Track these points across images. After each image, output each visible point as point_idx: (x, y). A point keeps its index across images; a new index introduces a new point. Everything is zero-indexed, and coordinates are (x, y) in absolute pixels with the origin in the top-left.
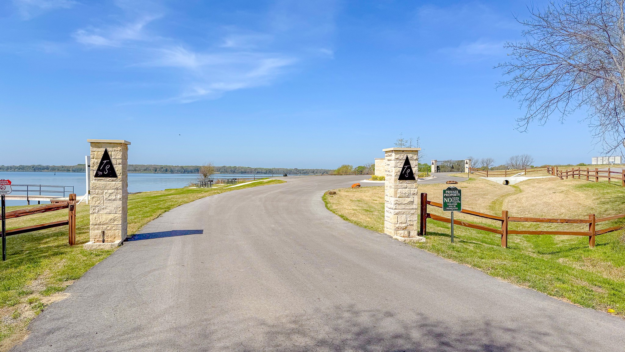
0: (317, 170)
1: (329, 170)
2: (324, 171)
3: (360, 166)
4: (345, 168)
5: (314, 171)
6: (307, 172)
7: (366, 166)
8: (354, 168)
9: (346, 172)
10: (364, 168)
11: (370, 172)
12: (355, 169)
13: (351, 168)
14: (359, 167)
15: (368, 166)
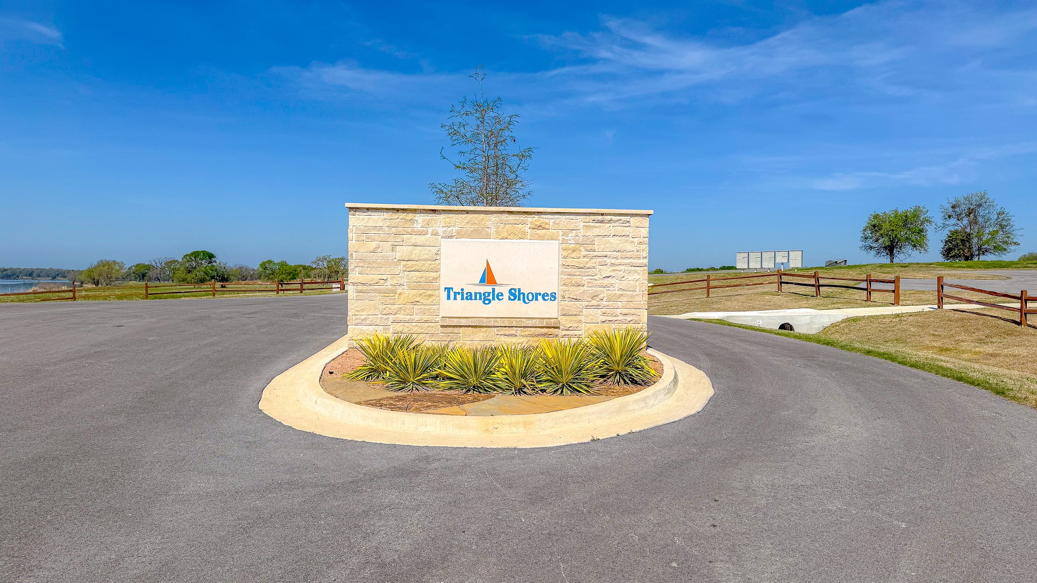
0: (42, 270)
1: (69, 271)
2: (57, 273)
3: (141, 264)
4: (107, 267)
5: (32, 272)
6: (14, 274)
7: (154, 264)
8: (127, 266)
9: (109, 276)
10: (148, 267)
11: (162, 275)
12: (129, 269)
13: (121, 268)
14: (138, 265)
15: (159, 264)
